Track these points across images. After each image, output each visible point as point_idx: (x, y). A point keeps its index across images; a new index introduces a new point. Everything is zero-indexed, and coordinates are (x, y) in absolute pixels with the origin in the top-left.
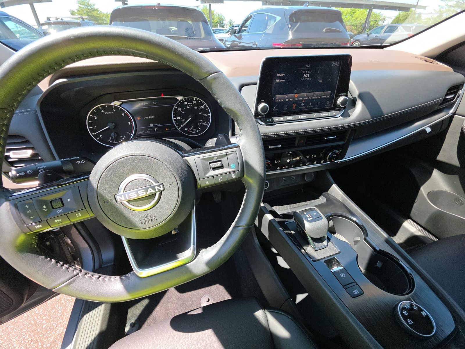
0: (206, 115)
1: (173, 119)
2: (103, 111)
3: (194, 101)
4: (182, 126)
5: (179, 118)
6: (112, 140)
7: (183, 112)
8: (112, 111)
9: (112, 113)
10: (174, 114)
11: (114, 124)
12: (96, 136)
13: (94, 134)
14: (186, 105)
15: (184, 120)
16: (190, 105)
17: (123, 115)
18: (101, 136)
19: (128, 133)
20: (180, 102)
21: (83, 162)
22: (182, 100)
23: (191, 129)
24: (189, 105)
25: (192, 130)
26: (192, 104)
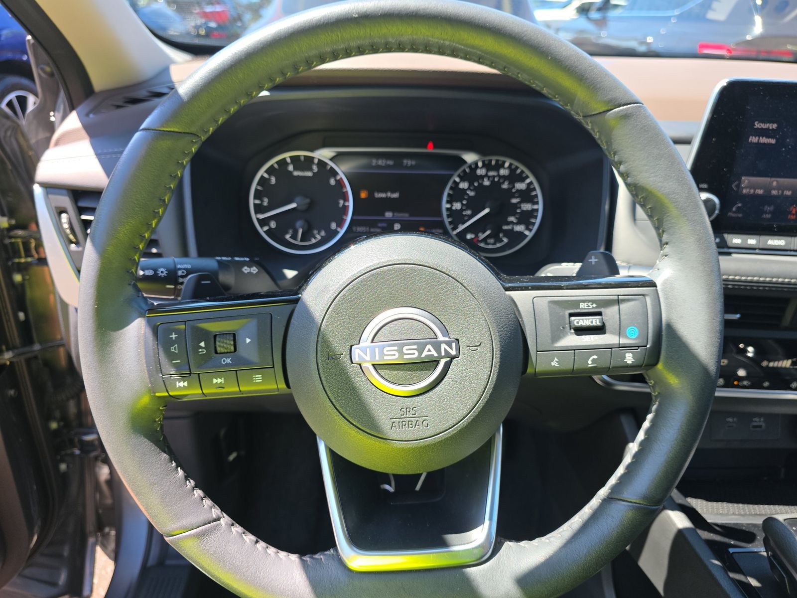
0: (527, 207)
1: (445, 205)
2: (291, 168)
3: (504, 168)
4: (461, 227)
5: (457, 206)
6: (294, 237)
7: (471, 194)
8: (311, 169)
9: (309, 174)
10: (449, 195)
11: (308, 201)
12: (263, 222)
13: (261, 216)
14: (482, 177)
15: (469, 212)
16: (494, 177)
17: (332, 182)
18: (273, 225)
19: (333, 226)
20: (470, 167)
21: (254, 270)
22: (476, 164)
23: (482, 236)
24: (489, 177)
25: (485, 240)
26: (499, 176)
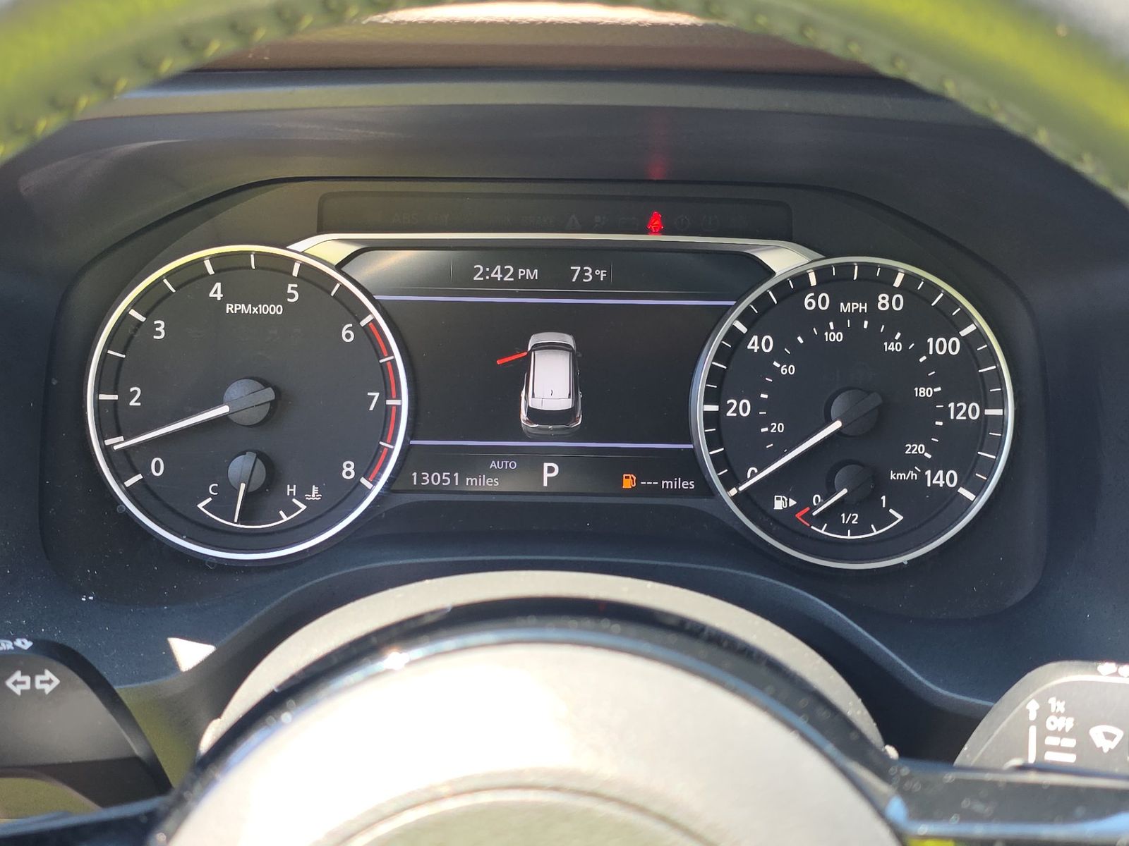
0: (967, 411)
1: (700, 407)
2: (216, 292)
3: (891, 292)
4: (755, 476)
5: (740, 408)
6: (223, 505)
7: (787, 370)
8: (281, 297)
9: (277, 310)
10: (714, 374)
11: (269, 394)
12: (124, 463)
13: (118, 443)
14: (819, 318)
15: (778, 427)
16: (857, 317)
17: (347, 334)
18: (157, 466)
19: (349, 470)
20: (780, 288)
21: (48, 681)
22: (801, 278)
23: (821, 505)
24: (840, 320)
25: (830, 516)
26: (873, 314)
